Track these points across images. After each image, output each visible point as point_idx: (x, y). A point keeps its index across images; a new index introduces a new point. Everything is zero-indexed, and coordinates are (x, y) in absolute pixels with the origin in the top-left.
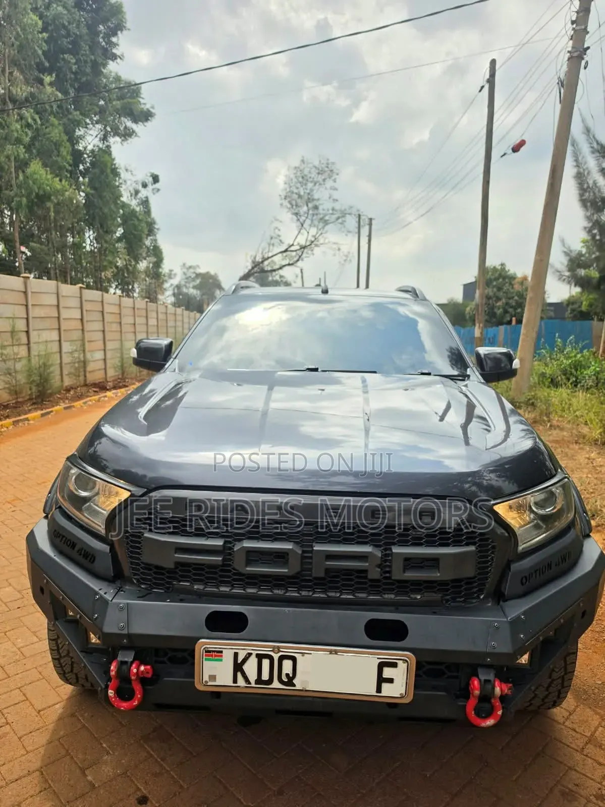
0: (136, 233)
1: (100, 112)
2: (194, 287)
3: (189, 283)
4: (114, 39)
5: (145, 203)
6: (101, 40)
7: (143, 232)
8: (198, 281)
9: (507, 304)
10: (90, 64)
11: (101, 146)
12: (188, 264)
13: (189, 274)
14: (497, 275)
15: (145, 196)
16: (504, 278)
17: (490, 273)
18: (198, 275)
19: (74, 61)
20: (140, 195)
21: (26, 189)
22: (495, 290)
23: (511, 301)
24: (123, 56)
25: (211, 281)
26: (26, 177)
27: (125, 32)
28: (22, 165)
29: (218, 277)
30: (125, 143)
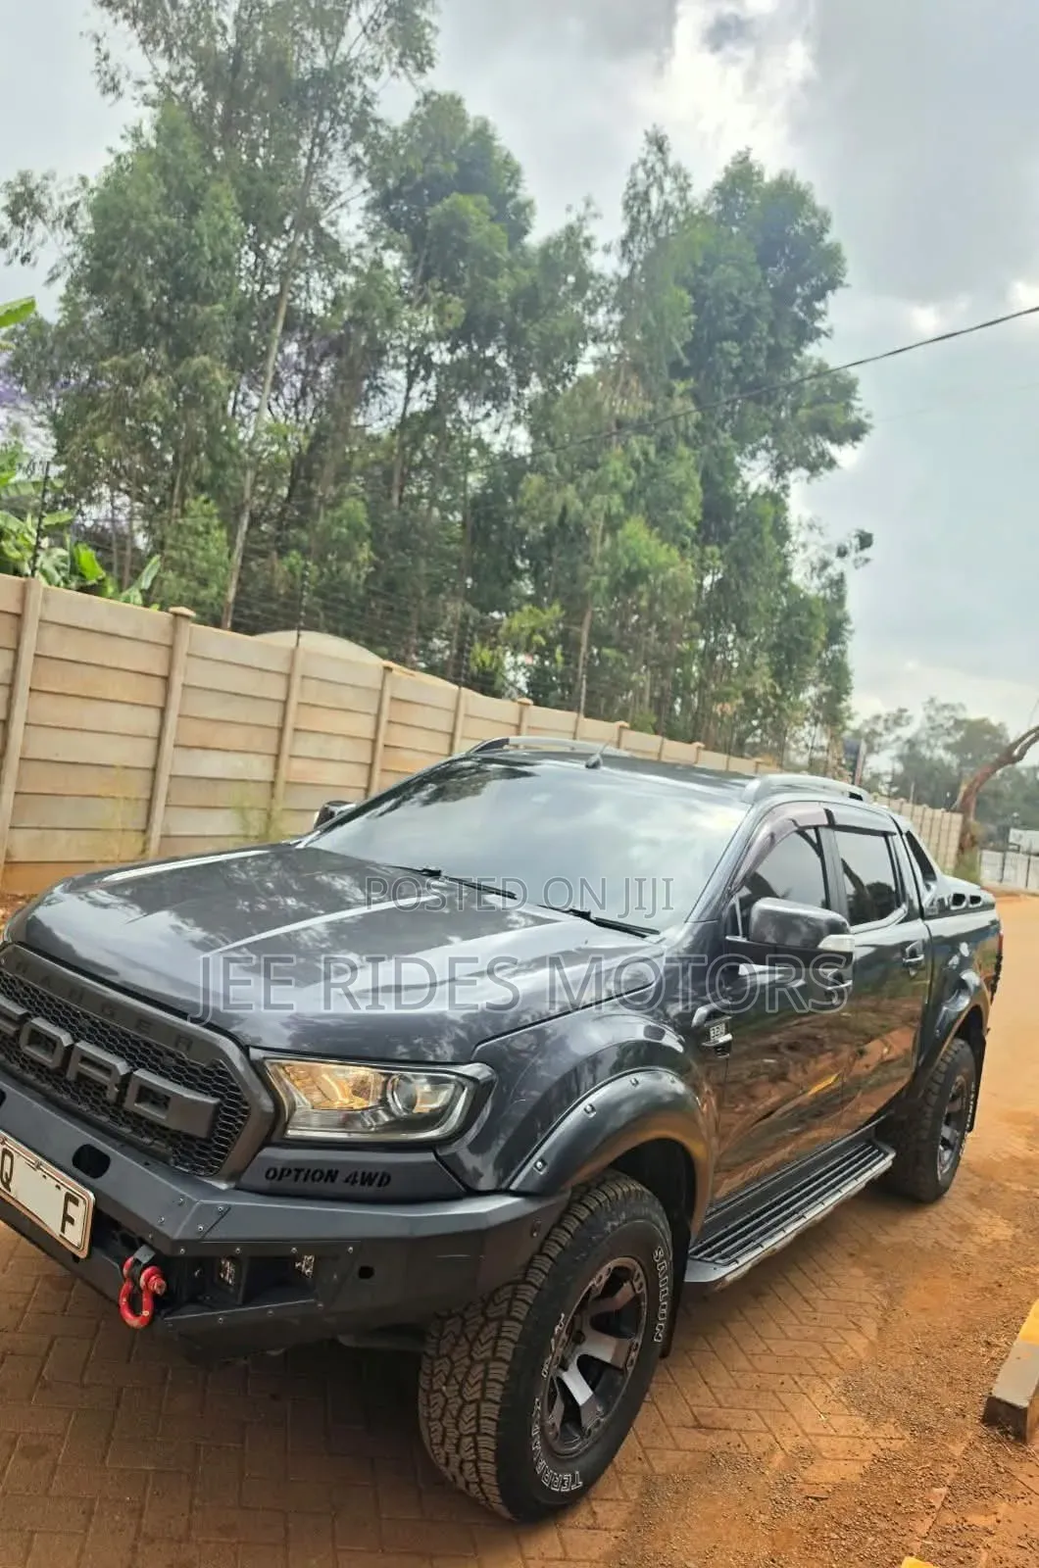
0: (801, 638)
1: (774, 430)
2: (948, 747)
3: (937, 737)
4: (819, 306)
5: (838, 583)
6: (796, 309)
7: (816, 638)
8: (959, 736)
10: (765, 353)
11: (771, 487)
12: (942, 700)
13: (940, 719)
15: (839, 570)
18: (959, 724)
19: (737, 351)
20: (830, 570)
21: (612, 564)
24: (831, 330)
25: (987, 737)
26: (615, 545)
27: (839, 291)
28: (613, 524)
29: (1005, 730)
30: (814, 481)
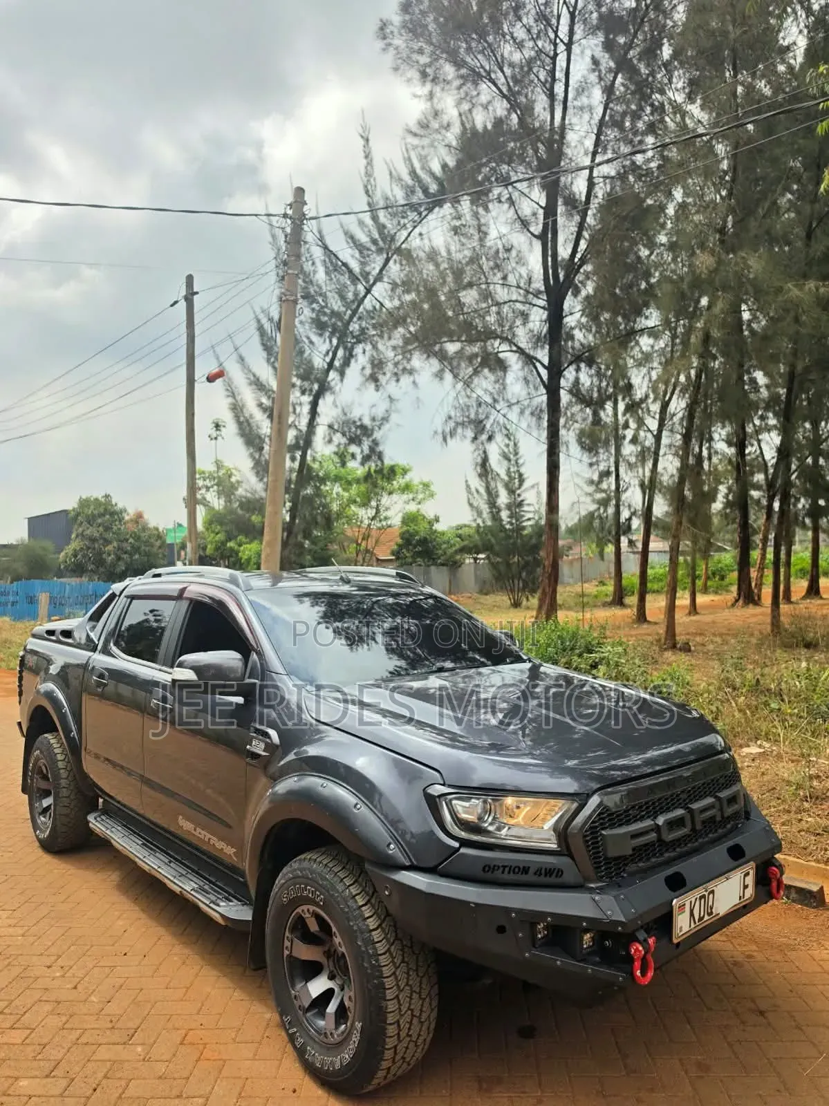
9: (119, 548)
14: (102, 510)
16: (112, 514)
17: (92, 507)
22: (101, 529)
23: (124, 545)
